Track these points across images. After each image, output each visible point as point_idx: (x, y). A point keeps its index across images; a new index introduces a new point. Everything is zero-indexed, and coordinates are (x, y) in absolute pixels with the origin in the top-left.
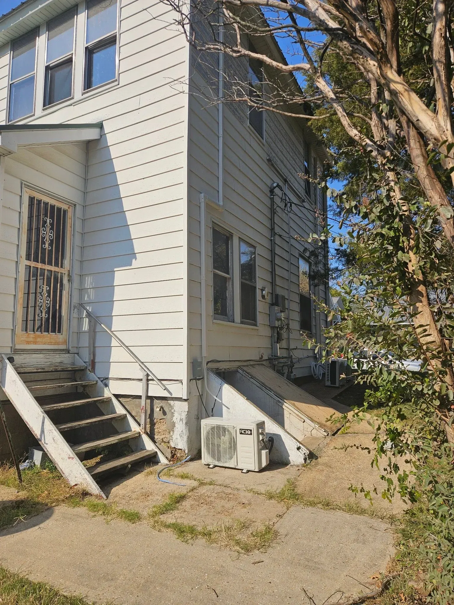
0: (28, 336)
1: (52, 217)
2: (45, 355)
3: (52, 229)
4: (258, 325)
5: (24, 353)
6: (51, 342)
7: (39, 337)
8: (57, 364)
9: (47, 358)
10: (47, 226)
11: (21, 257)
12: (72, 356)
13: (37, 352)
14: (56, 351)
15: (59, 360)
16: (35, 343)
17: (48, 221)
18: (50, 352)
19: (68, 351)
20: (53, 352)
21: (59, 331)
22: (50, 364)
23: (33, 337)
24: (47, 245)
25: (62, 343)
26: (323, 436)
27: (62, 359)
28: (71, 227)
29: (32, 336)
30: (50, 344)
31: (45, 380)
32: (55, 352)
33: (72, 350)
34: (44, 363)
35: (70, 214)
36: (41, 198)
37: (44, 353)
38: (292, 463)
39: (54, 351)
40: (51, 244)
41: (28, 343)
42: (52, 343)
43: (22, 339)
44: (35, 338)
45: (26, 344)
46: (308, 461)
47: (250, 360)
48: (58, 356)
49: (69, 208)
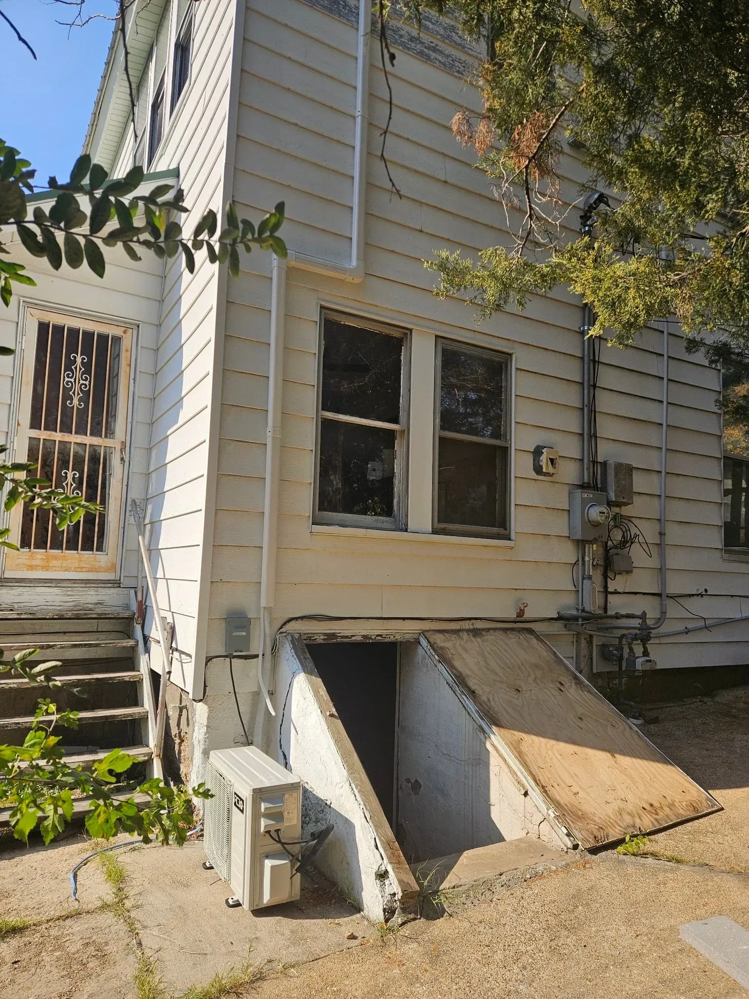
0: (31, 556)
1: (87, 351)
2: (64, 589)
3: (88, 371)
4: (513, 536)
5: (22, 585)
6: (82, 568)
7: (56, 558)
8: (90, 606)
9: (68, 595)
10: (76, 368)
11: (19, 424)
12: (124, 593)
13: (50, 585)
14: (88, 583)
15: (95, 599)
16: (46, 568)
17: (79, 360)
18: (77, 585)
19: (117, 584)
20: (83, 585)
21: (100, 548)
22: (74, 606)
23: (41, 559)
24: (76, 402)
25: (107, 570)
26: (563, 846)
27: (100, 598)
28: (130, 365)
29: (39, 557)
30: (79, 570)
31: (65, 633)
32: (88, 585)
33: (125, 582)
34: (62, 604)
35: (126, 343)
36: (64, 322)
37: (63, 585)
38: (365, 912)
39: (86, 583)
40: (85, 399)
41: (31, 568)
42: (84, 570)
43: (20, 561)
44: (47, 560)
45: (28, 570)
46: (398, 919)
47: (476, 619)
48: (92, 593)
49: (125, 332)
